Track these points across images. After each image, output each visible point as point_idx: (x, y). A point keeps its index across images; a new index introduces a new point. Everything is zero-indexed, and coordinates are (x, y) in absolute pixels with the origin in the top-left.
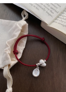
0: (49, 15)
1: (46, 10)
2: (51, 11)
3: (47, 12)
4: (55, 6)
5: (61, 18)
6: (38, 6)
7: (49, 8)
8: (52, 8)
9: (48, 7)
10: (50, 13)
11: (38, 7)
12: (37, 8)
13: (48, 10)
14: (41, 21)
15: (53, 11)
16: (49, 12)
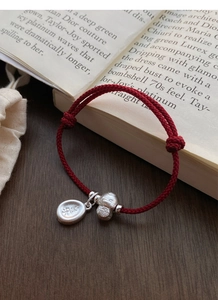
0: (78, 66)
1: (68, 50)
2: (85, 55)
3: (69, 58)
4: (96, 38)
5: (120, 74)
6: (39, 43)
7: (78, 44)
8: (85, 44)
9: (74, 43)
10: (81, 60)
11: (40, 45)
12: (35, 48)
13: (72, 51)
14: (52, 88)
15: (91, 53)
16: (76, 56)
